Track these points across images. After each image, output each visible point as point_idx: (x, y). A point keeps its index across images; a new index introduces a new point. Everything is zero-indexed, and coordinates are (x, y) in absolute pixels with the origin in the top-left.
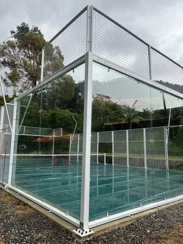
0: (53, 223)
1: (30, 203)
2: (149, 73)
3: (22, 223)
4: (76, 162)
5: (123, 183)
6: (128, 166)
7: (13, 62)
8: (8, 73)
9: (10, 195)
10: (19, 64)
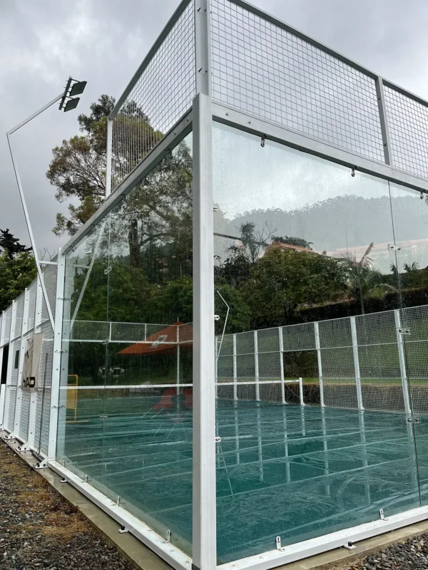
0: (126, 564)
1: (83, 507)
2: (382, 148)
3: (46, 561)
4: (232, 402)
5: (342, 450)
6: (362, 408)
7: (86, 182)
8: (75, 208)
9: (46, 484)
10: (99, 186)
